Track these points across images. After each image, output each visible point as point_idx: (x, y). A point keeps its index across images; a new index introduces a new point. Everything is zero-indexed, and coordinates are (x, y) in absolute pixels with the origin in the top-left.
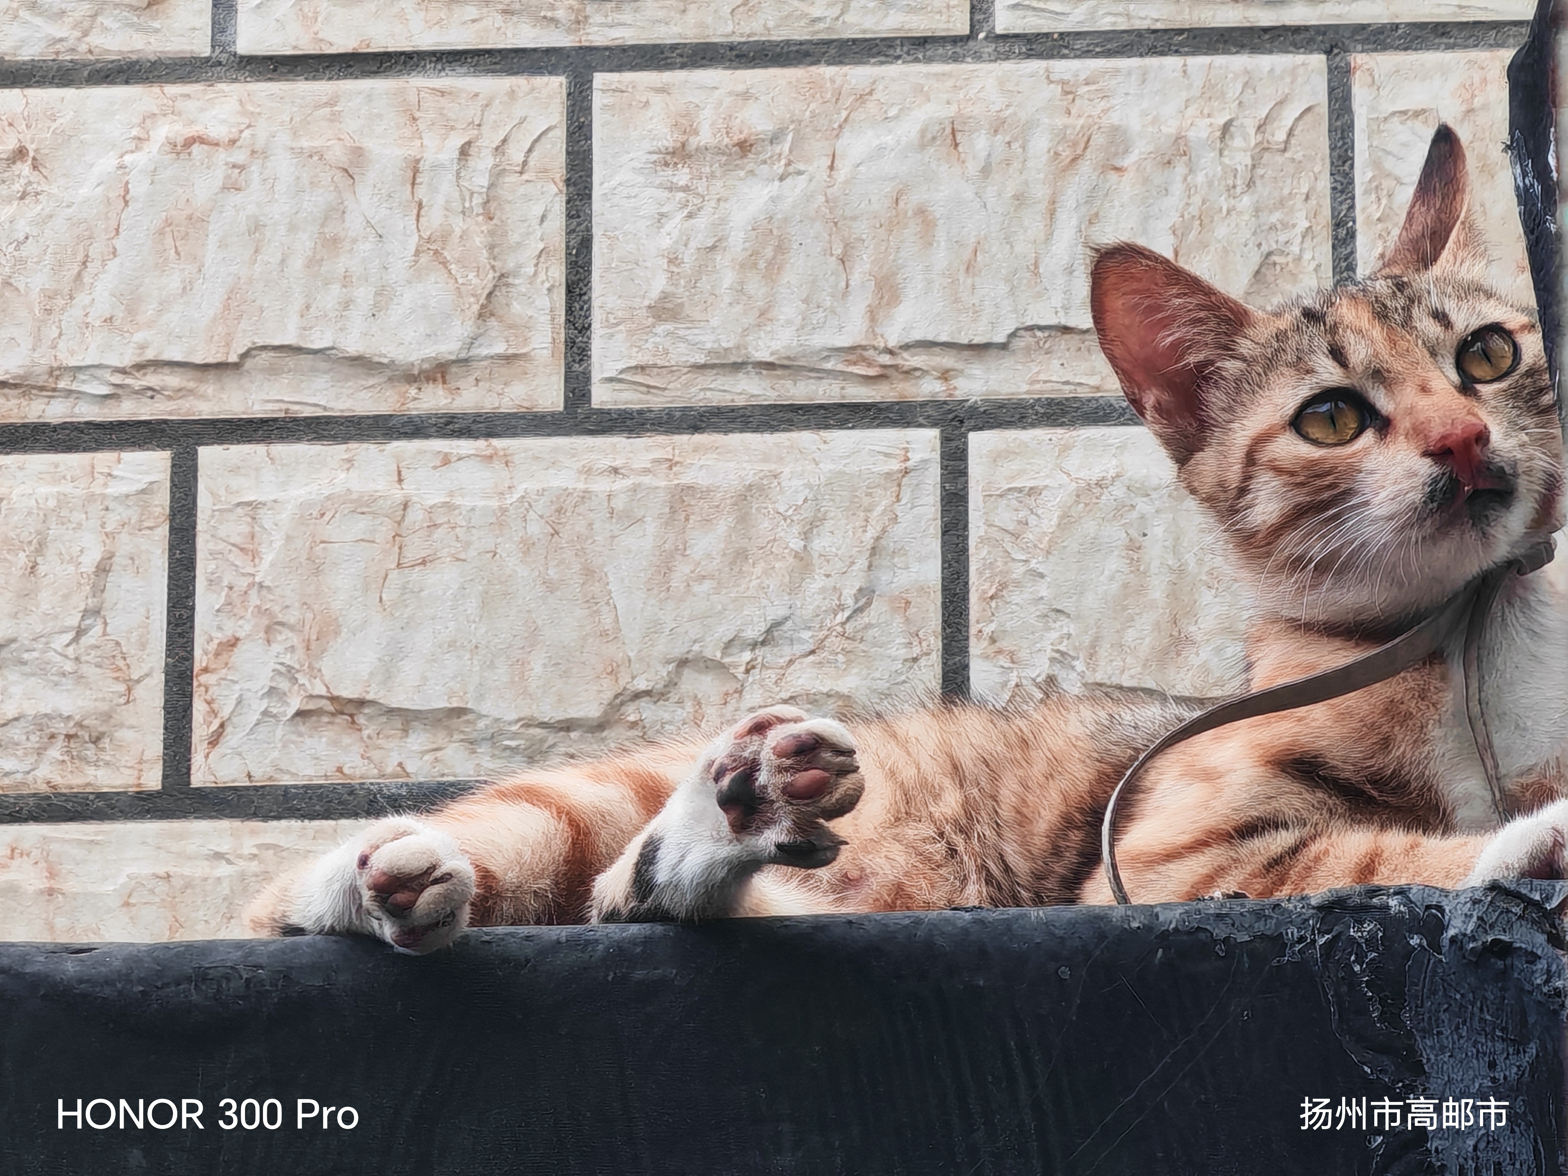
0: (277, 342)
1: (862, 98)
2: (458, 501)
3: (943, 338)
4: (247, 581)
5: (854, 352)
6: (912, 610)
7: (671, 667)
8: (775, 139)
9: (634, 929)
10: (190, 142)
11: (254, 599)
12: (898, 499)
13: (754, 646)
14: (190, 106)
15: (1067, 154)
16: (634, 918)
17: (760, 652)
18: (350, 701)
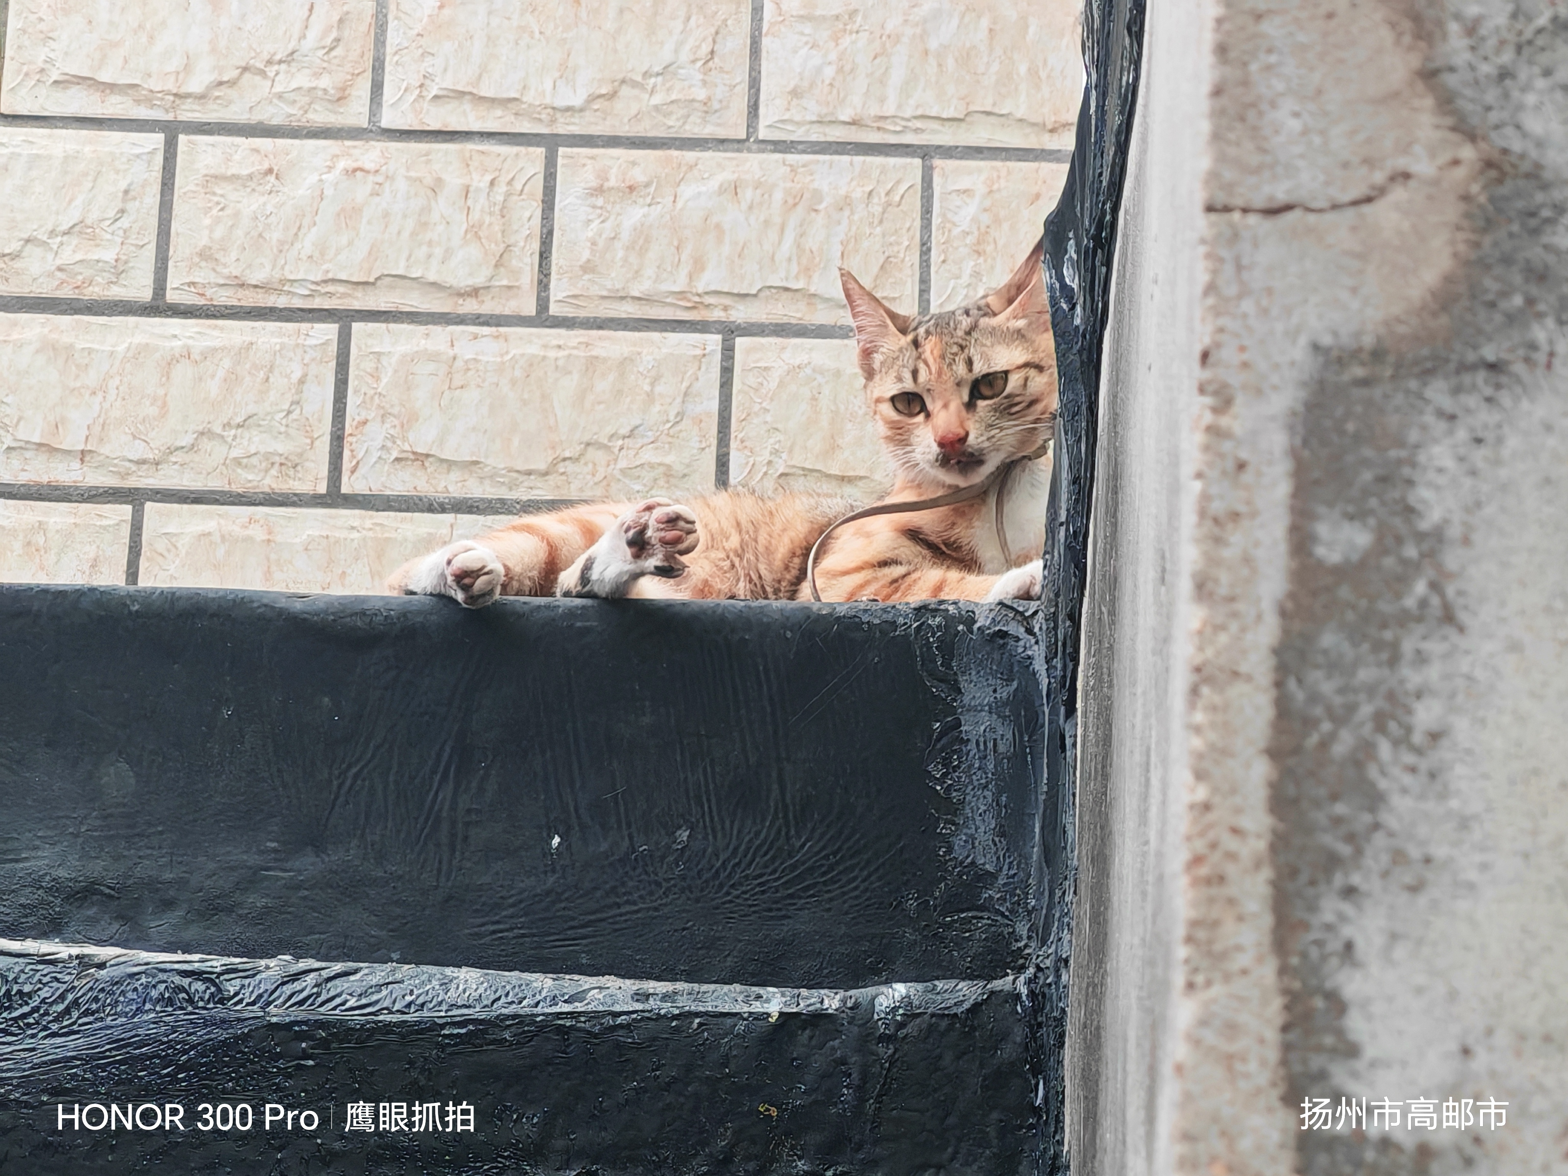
0: (394, 273)
1: (691, 168)
2: (480, 357)
3: (726, 290)
4: (372, 392)
5: (681, 294)
6: (702, 425)
7: (582, 446)
8: (647, 185)
9: (578, 602)
10: (355, 170)
11: (377, 400)
12: (700, 369)
13: (624, 438)
14: (356, 152)
15: (791, 201)
16: (579, 596)
17: (626, 440)
18: (422, 454)
